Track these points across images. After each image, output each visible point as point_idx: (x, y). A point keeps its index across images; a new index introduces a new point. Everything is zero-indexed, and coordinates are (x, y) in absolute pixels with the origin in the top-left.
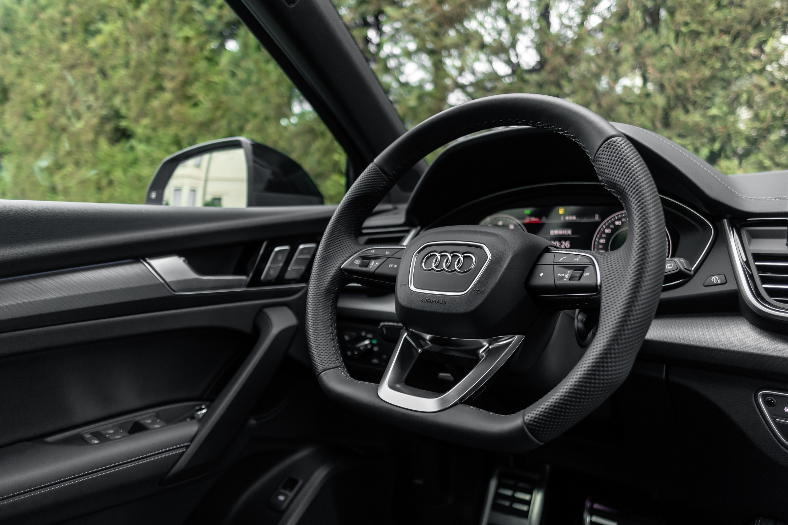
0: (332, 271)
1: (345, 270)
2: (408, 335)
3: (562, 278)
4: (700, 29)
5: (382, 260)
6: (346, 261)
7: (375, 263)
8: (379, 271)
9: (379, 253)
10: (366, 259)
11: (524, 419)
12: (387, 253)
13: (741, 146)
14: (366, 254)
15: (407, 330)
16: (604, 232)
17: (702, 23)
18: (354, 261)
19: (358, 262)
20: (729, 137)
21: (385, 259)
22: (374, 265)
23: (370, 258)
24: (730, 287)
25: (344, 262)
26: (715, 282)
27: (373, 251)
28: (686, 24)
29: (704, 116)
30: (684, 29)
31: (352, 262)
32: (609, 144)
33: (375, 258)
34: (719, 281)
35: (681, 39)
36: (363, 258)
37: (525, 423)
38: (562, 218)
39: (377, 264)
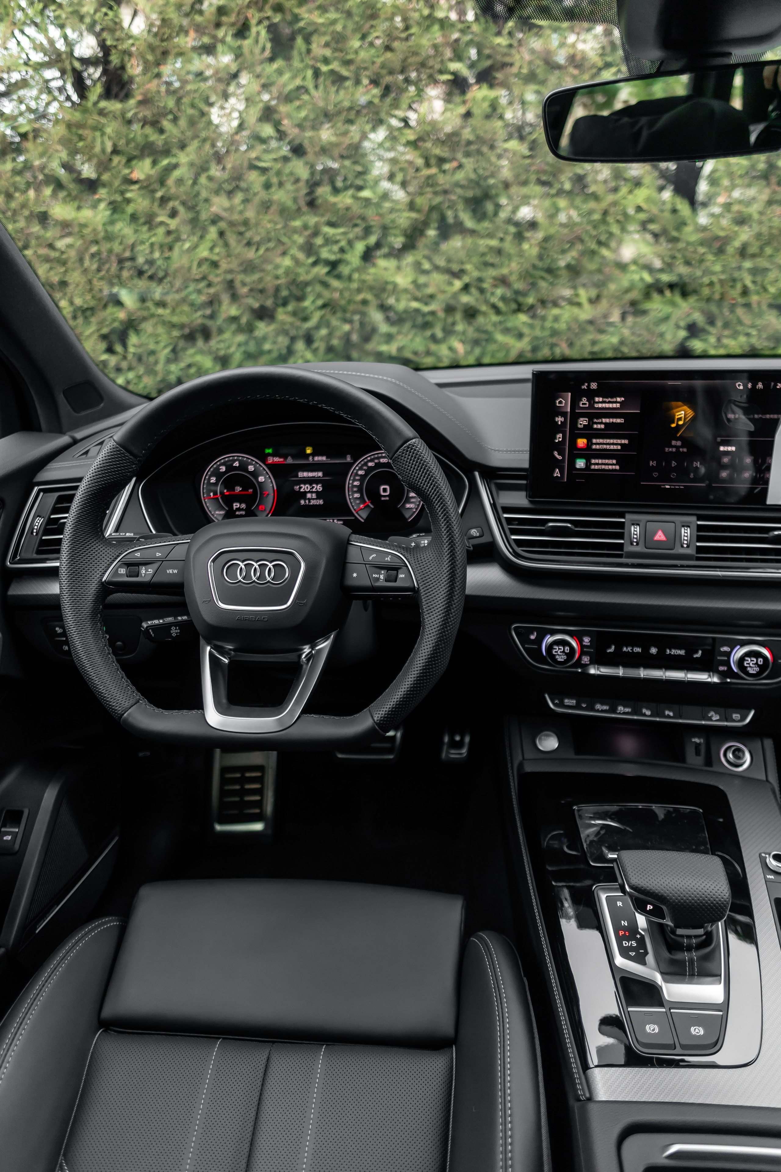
0: (92, 588)
1: (109, 583)
2: (211, 648)
3: (378, 579)
4: (345, 72)
5: (156, 566)
6: (106, 571)
7: (146, 570)
8: (157, 579)
9: (148, 555)
10: (133, 566)
11: (374, 720)
12: (158, 554)
13: (398, 241)
14: (130, 559)
15: (209, 643)
16: (357, 474)
17: (347, 63)
18: (117, 570)
19: (122, 571)
20: (385, 229)
21: (159, 563)
22: (146, 573)
23: (138, 564)
24: (486, 539)
25: (104, 573)
26: (475, 535)
27: (138, 554)
28: (326, 61)
29: (355, 198)
30: (324, 68)
31: (115, 573)
32: (408, 448)
33: (146, 564)
34: (478, 534)
35: (321, 80)
36: (128, 565)
37: (377, 724)
38: (311, 458)
39: (151, 571)
